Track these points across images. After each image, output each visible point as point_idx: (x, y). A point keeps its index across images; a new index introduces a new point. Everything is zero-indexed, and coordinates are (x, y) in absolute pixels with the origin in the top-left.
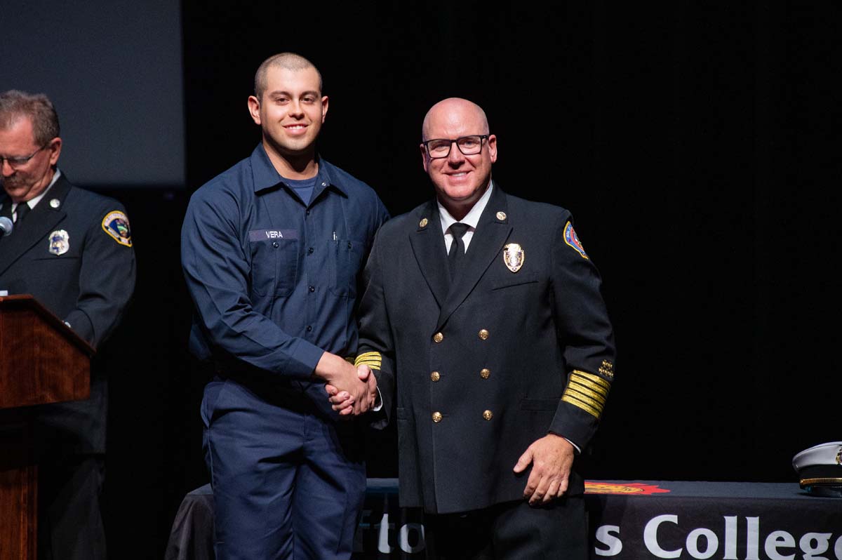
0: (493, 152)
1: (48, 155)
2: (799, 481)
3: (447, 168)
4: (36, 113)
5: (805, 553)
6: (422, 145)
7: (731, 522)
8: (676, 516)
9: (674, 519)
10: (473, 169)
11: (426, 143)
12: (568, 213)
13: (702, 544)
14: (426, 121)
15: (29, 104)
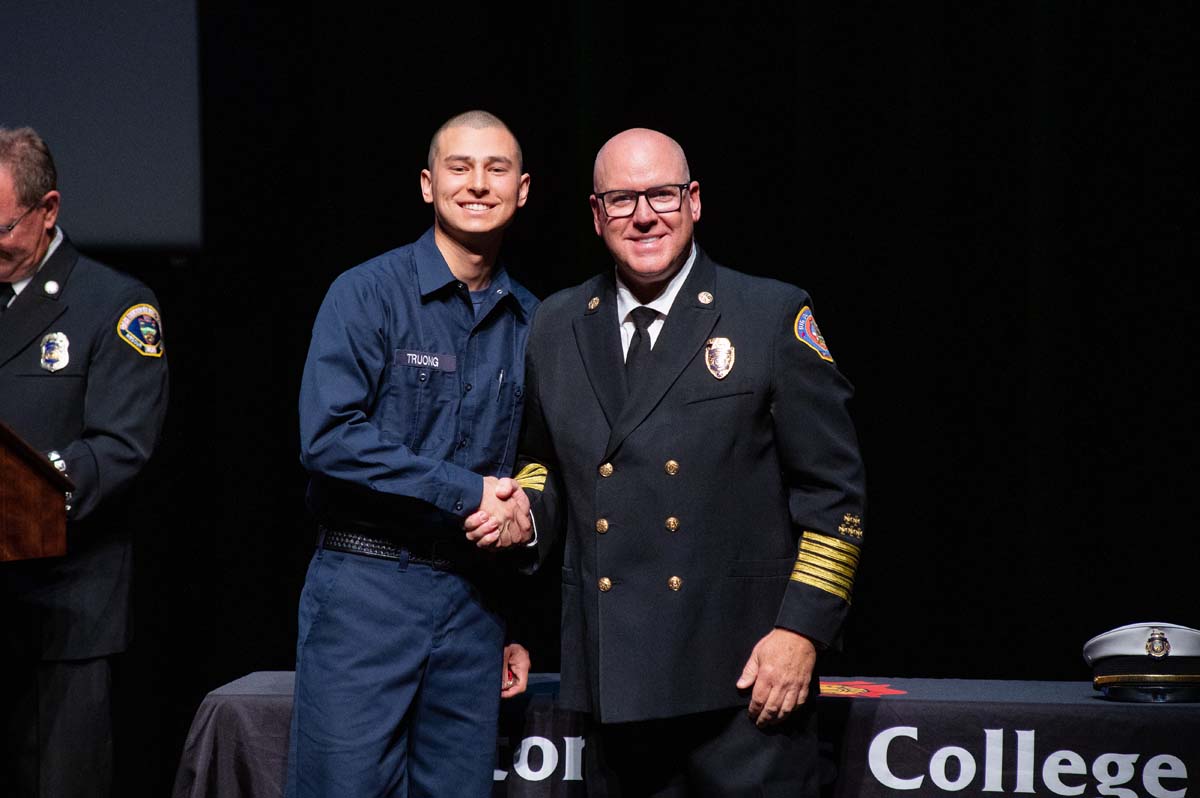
0: (696, 206)
1: (40, 216)
2: (1092, 680)
3: (631, 231)
4: (19, 160)
5: (1100, 783)
6: (593, 197)
7: (994, 738)
8: (916, 729)
9: (912, 732)
10: (669, 231)
11: (601, 196)
12: (805, 294)
13: (952, 769)
14: (599, 162)
15: (7, 147)
